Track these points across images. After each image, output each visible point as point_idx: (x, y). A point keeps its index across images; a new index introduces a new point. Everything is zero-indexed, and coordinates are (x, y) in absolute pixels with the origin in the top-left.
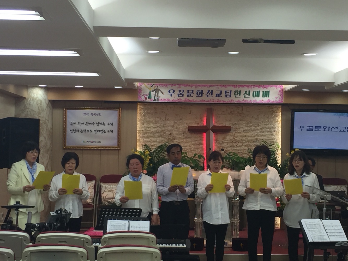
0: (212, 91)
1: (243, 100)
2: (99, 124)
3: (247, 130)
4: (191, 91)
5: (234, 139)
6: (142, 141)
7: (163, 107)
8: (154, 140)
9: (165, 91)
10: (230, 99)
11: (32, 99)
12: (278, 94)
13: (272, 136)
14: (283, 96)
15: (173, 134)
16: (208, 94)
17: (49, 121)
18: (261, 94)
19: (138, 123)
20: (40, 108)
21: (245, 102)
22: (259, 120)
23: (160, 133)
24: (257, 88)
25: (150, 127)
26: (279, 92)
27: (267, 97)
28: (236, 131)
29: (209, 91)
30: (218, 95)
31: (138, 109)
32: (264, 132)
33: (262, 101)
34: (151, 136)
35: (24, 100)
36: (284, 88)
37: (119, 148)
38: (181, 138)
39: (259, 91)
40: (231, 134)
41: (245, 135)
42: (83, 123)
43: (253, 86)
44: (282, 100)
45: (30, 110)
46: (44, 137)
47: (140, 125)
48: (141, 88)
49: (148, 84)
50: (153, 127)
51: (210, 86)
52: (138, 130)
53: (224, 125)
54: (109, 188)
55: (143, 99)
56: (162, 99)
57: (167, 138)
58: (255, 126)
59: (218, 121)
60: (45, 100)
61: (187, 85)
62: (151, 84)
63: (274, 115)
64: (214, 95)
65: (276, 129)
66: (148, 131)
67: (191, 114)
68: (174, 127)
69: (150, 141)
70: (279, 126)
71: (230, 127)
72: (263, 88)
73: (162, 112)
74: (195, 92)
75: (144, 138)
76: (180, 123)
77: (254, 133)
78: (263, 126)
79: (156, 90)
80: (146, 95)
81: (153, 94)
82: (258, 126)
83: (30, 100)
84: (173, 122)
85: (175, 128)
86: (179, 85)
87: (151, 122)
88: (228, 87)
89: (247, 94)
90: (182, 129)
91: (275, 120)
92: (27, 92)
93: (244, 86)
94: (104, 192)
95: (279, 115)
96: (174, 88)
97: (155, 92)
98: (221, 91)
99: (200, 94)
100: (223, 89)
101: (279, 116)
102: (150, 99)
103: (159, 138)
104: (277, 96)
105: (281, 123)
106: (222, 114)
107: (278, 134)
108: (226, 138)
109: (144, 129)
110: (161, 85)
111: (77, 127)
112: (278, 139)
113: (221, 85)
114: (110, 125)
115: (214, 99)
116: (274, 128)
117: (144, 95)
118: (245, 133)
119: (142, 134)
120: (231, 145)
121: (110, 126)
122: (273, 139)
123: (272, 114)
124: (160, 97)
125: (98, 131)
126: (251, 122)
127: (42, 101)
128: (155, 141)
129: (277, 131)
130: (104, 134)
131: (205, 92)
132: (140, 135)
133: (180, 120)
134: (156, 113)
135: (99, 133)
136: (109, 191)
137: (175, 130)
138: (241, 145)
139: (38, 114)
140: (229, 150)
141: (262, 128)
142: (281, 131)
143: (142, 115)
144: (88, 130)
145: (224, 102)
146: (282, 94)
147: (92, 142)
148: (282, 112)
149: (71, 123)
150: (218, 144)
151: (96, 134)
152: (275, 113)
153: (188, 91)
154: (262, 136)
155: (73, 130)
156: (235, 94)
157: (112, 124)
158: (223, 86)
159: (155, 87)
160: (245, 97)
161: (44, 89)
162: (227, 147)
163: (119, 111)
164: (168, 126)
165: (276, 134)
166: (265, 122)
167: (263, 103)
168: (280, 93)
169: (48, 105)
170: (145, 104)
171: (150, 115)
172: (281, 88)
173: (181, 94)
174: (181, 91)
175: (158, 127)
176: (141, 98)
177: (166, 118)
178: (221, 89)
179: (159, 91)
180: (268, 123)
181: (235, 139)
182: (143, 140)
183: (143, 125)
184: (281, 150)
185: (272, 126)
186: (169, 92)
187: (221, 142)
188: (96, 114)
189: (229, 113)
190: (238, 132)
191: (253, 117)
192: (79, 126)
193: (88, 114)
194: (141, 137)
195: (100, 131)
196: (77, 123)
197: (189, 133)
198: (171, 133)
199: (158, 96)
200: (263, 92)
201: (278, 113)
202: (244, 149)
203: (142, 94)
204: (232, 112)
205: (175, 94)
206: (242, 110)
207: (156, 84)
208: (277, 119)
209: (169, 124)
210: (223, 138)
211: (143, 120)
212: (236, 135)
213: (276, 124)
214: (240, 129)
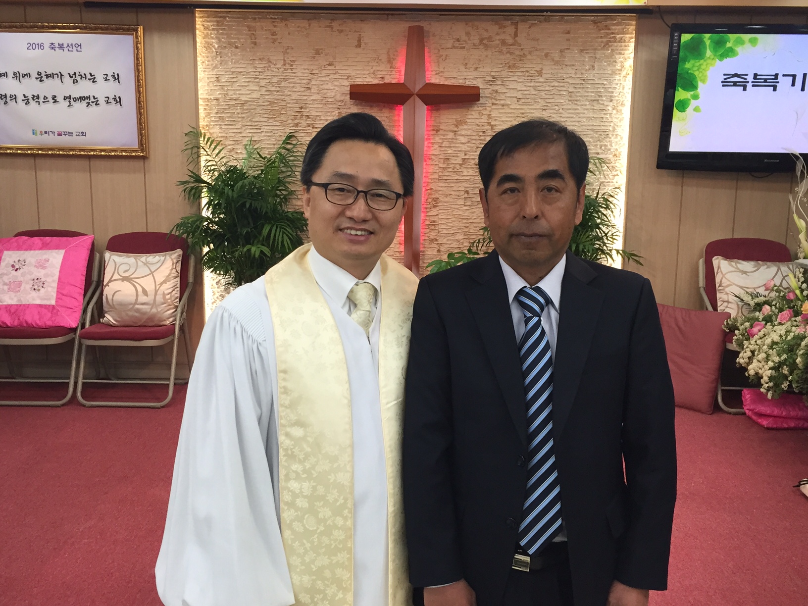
2: (78, 78)
3: (528, 96)
5: (489, 124)
7: (275, 26)
8: (251, 129)
13: (603, 116)
15: (307, 110)
19: (201, 74)
22: (567, 65)
23: (269, 107)
25: (239, 88)
28: (496, 100)
31: (197, 32)
32: (578, 103)
34: (243, 115)
37: (142, 152)
40: (481, 109)
41: (523, 113)
42: (28, 75)
47: (208, 81)
50: (247, 88)
52: (200, 96)
53: (461, 81)
57: (290, 121)
58: (552, 84)
59: (442, 69)
63: (613, 50)
65: (614, 94)
66: (233, 102)
67: (360, 46)
68: (309, 88)
69: (240, 133)
70: (625, 83)
71: (478, 87)
73: (274, 41)
75: (223, 121)
76: (329, 74)
77: (549, 105)
78: (577, 84)
82: (562, 84)
84: (306, 75)
85: (312, 91)
87: (240, 72)
90: (333, 94)
91: (615, 66)
95: (625, 50)
101: (626, 52)
103: (266, 124)
105: (631, 73)
106: (454, 47)
107: (620, 108)
108: (466, 123)
109: (220, 96)
111: (10, 85)
112: (619, 124)
114: (112, 79)
116: (610, 90)
119: (216, 111)
121: (112, 83)
122: (606, 124)
123: (607, 45)
125: (75, 100)
126: (540, 73)
128: (255, 131)
129: (617, 98)
130: (93, 107)
132: (209, 113)
133: (329, 67)
134: (255, 44)
135: (80, 106)
137: (312, 98)
141: (573, 90)
142: (629, 98)
143: (213, 52)
144: (45, 98)
147: (59, 135)
150: (441, 141)
151: (71, 108)
152: (615, 42)
154: (572, 115)
157: (117, 78)
162: (469, 149)
163: (137, 38)
164: (292, 85)
165: (614, 109)
166: (584, 72)
171: (238, 50)
175: (261, 88)
177: (284, 60)
180: (594, 76)
181: (492, 126)
182: (221, 128)
183: (218, 81)
185: (605, 82)
187: (451, 135)
188: (66, 45)
189: (474, 45)
190: (502, 102)
191: (546, 55)
192: (15, 82)
193: (41, 46)
194: (213, 119)
195: (82, 99)
196: (11, 75)
197: (355, 107)
198: (301, 108)
201: (625, 41)
204: (485, 42)
206: (516, 35)
208: (622, 62)
209: (296, 80)
210: (456, 120)
211: (216, 67)
212: (496, 111)
213: (617, 77)
214: (508, 95)
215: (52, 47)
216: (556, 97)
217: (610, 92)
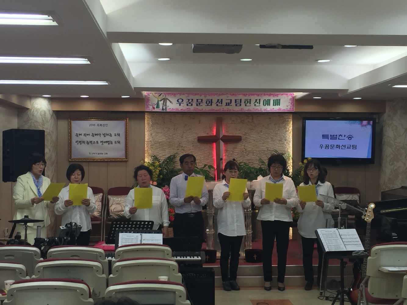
0: (222, 100)
1: (254, 109)
2: (106, 135)
3: (258, 139)
4: (200, 101)
5: (244, 148)
6: (150, 152)
7: (171, 117)
8: (162, 151)
9: (174, 100)
10: (240, 107)
11: (35, 110)
12: (289, 102)
13: (283, 145)
14: (294, 104)
15: (182, 144)
16: (218, 103)
17: (53, 133)
18: (272, 102)
19: (146, 133)
20: (44, 119)
21: (255, 110)
22: (270, 129)
23: (169, 144)
24: (268, 96)
25: (159, 137)
26: (290, 100)
27: (278, 105)
28: (247, 140)
29: (218, 100)
30: (228, 104)
31: (146, 120)
32: (275, 141)
33: (273, 110)
34: (160, 146)
35: (27, 111)
36: (295, 96)
37: (127, 159)
38: (191, 148)
39: (270, 100)
40: (241, 143)
41: (256, 145)
42: (89, 135)
43: (263, 95)
44: (293, 108)
45: (33, 121)
46: (49, 149)
47: (148, 135)
48: (149, 98)
49: (156, 93)
50: (161, 137)
51: (220, 95)
52: (146, 140)
53: (235, 134)
54: (117, 201)
55: (150, 109)
56: (170, 109)
57: (176, 148)
58: (265, 135)
59: (228, 130)
60: (49, 111)
61: (196, 94)
62: (159, 93)
63: (285, 124)
64: (224, 103)
65: (287, 138)
66: (157, 142)
67: (200, 123)
68: (183, 137)
69: (159, 152)
70: (290, 135)
71: (241, 136)
72: (273, 96)
73: (171, 122)
74: (204, 101)
75: (153, 149)
76: (190, 132)
77: (265, 142)
78: (274, 135)
79: (164, 99)
80: (154, 104)
81: (161, 103)
82: (269, 135)
83: (33, 111)
84: (181, 133)
85: (184, 138)
86: (188, 94)
87: (159, 132)
88: (238, 95)
89: (257, 103)
90: (191, 139)
91: (286, 129)
92: (31, 103)
93: (255, 94)
94: (112, 205)
96: (182, 97)
97: (164, 101)
98: (231, 100)
99: (209, 103)
100: (233, 98)
101: (290, 125)
102: (158, 109)
103: (167, 149)
104: (288, 104)
105: (292, 131)
106: (232, 123)
107: (289, 143)
108: (237, 148)
109: (152, 140)
110: (170, 94)
111: (83, 138)
112: (289, 148)
113: (230, 94)
114: (117, 135)
115: (223, 108)
117: (152, 105)
118: (256, 143)
119: (150, 145)
120: (242, 155)
121: (117, 137)
122: (284, 148)
123: (283, 122)
124: (168, 106)
125: (104, 142)
126: (261, 132)
127: (46, 112)
128: (164, 152)
129: (288, 140)
130: (111, 145)
131: (215, 101)
132: (148, 146)
134: (164, 123)
135: (106, 144)
136: (117, 204)
137: (184, 140)
138: (252, 154)
139: (42, 126)
140: (240, 160)
141: (273, 137)
142: (292, 140)
143: (150, 126)
144: (94, 142)
145: (234, 111)
146: (293, 102)
147: (99, 154)
148: (292, 120)
149: (77, 134)
150: (228, 154)
151: (103, 145)
152: (286, 121)
153: (197, 100)
154: (272, 145)
155: (78, 141)
156: (245, 102)
157: (119, 135)
158: (233, 94)
159: (163, 96)
160: (255, 105)
161: (48, 99)
162: (238, 157)
163: (126, 121)
164: (176, 136)
165: (287, 143)
166: (276, 131)
167: (274, 112)
168: (291, 102)
169: (52, 116)
170: (153, 114)
171: (158, 125)
172: (292, 96)
173: (190, 103)
174: (190, 100)
175: (166, 137)
176: (149, 108)
177: (174, 128)
178: (230, 97)
179: (167, 100)
180: (279, 132)
182: (152, 151)
183: (151, 135)
184: (292, 159)
185: (283, 134)
186: (178, 101)
187: (231, 152)
188: (102, 125)
189: (239, 122)
190: (249, 141)
191: (263, 126)
192: (85, 137)
193: (94, 125)
194: (149, 148)
195: (107, 142)
196: (83, 134)
197: (198, 143)
198: (180, 144)
199: (166, 105)
200: (274, 100)
201: (289, 121)
202: (255, 159)
203: (150, 104)
204: (242, 121)
205: (183, 103)
206: (253, 119)
207: (164, 94)
208: (288, 128)
209: (178, 134)
210: (233, 147)
211: (151, 130)
212: (247, 144)
213: (287, 133)
214: (251, 139)
215: (98, 125)
216: (267, 139)
217: (285, 138)
